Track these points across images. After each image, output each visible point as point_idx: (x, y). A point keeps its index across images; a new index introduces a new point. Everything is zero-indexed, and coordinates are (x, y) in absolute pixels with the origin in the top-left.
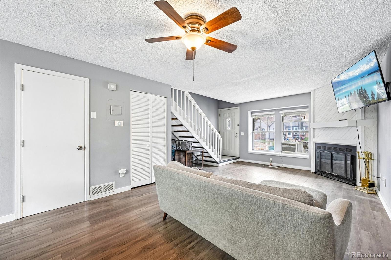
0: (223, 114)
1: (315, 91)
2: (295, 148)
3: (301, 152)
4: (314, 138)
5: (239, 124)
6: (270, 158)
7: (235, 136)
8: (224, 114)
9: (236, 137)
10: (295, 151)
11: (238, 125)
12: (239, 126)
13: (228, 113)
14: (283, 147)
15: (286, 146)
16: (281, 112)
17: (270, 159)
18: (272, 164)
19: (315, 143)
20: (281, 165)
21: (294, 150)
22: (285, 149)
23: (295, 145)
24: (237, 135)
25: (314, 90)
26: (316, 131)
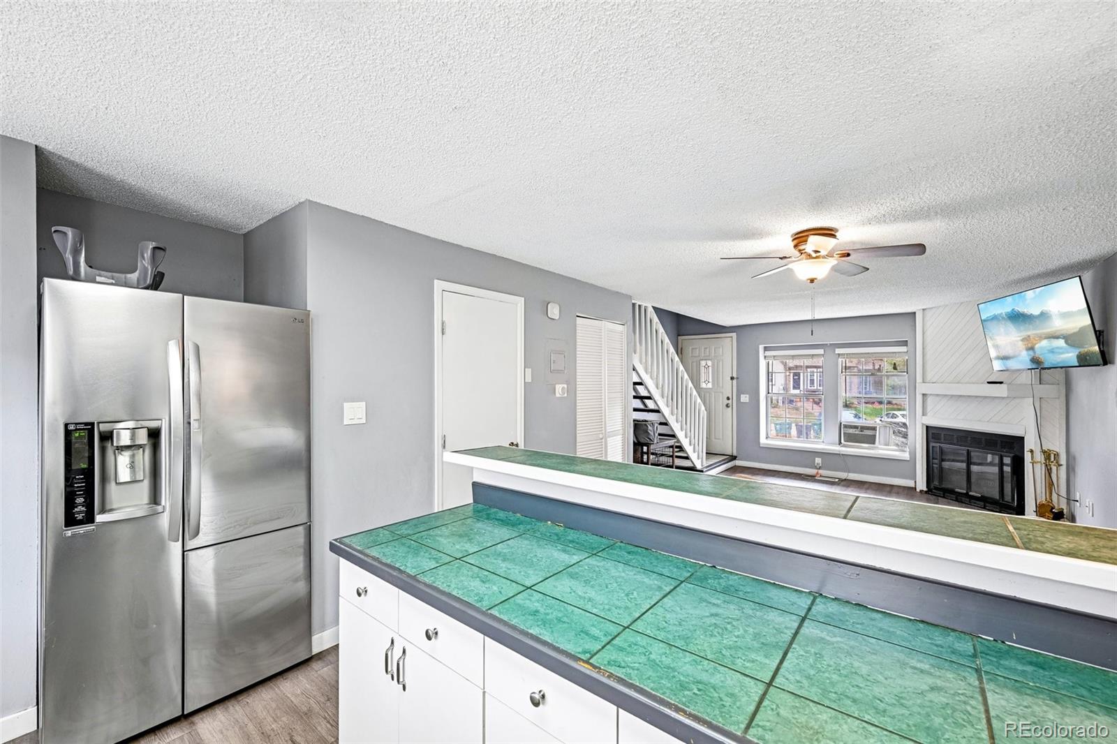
0: (691, 348)
1: (925, 311)
2: (875, 436)
3: (886, 445)
4: (923, 415)
5: (735, 376)
6: (816, 459)
7: (725, 406)
8: (693, 349)
9: (727, 406)
10: (874, 443)
11: (732, 378)
12: (735, 381)
13: (706, 348)
14: (844, 433)
15: (851, 431)
16: (838, 351)
17: (816, 462)
18: (821, 472)
19: (927, 427)
20: (843, 475)
21: (871, 440)
22: (851, 438)
23: (874, 429)
24: (730, 402)
25: (923, 310)
26: (930, 400)
